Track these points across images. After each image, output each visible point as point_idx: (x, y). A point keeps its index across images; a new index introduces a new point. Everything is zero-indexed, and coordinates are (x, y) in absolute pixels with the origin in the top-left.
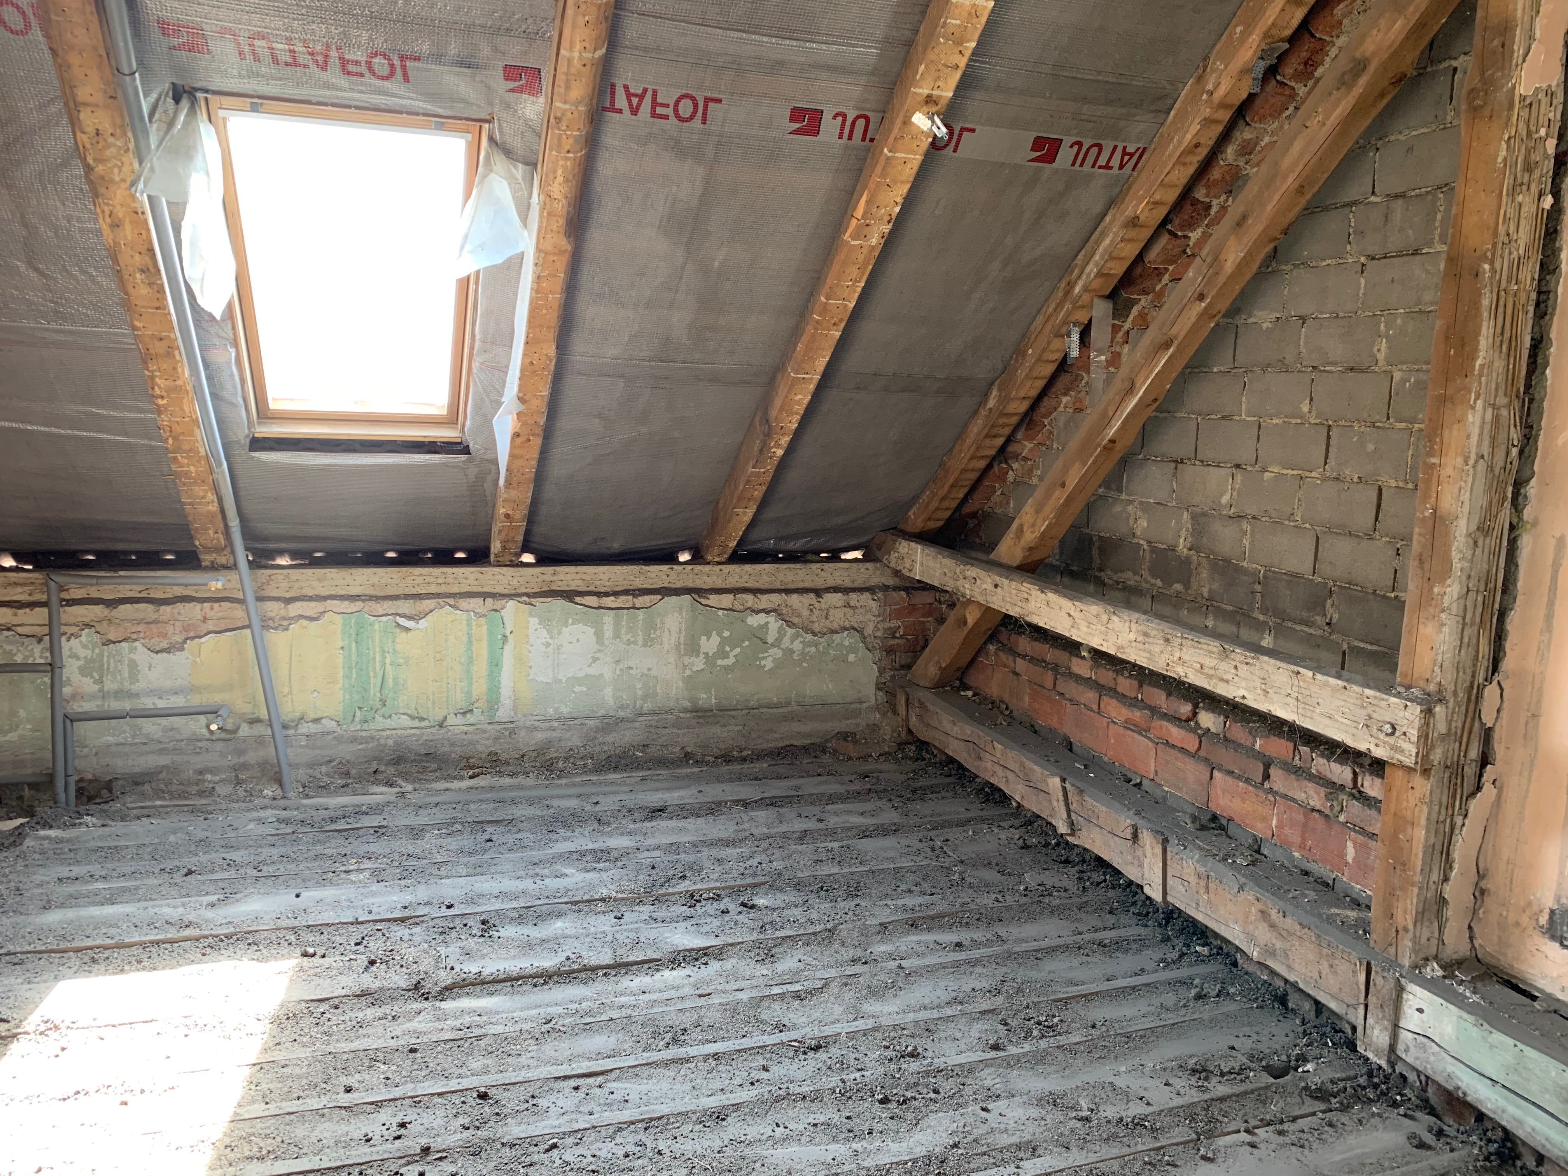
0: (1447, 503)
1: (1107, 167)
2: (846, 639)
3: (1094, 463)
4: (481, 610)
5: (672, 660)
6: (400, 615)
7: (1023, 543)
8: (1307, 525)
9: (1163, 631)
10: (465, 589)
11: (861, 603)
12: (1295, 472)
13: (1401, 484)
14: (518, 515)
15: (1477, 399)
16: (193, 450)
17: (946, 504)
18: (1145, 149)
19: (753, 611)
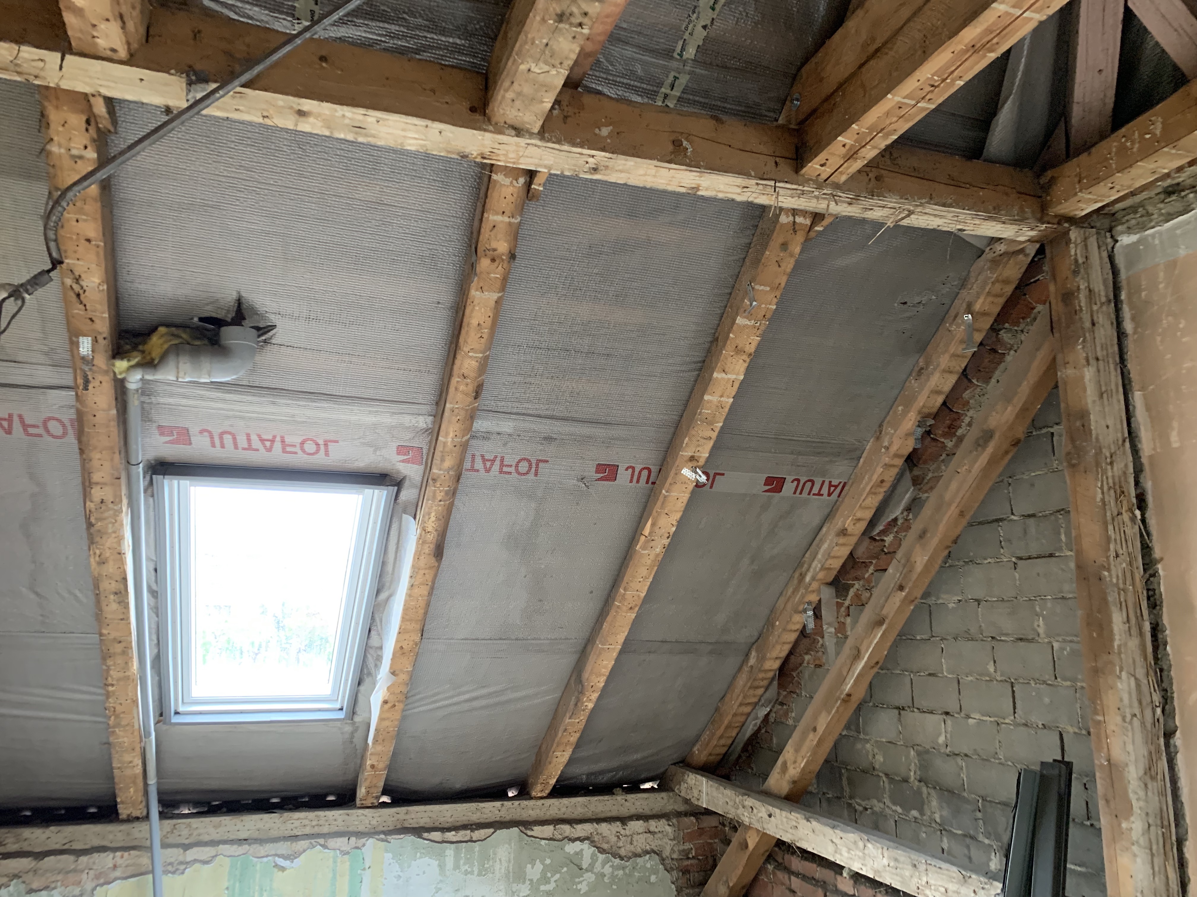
0: (1117, 753)
1: (819, 494)
2: (649, 862)
3: (837, 711)
4: (346, 848)
5: (502, 887)
6: (279, 856)
7: (787, 777)
8: (1010, 763)
9: (910, 858)
10: (334, 829)
11: (659, 829)
12: (992, 719)
13: (1077, 730)
14: (381, 765)
15: (1121, 671)
16: (130, 725)
17: (722, 742)
18: (845, 484)
19: (570, 840)
